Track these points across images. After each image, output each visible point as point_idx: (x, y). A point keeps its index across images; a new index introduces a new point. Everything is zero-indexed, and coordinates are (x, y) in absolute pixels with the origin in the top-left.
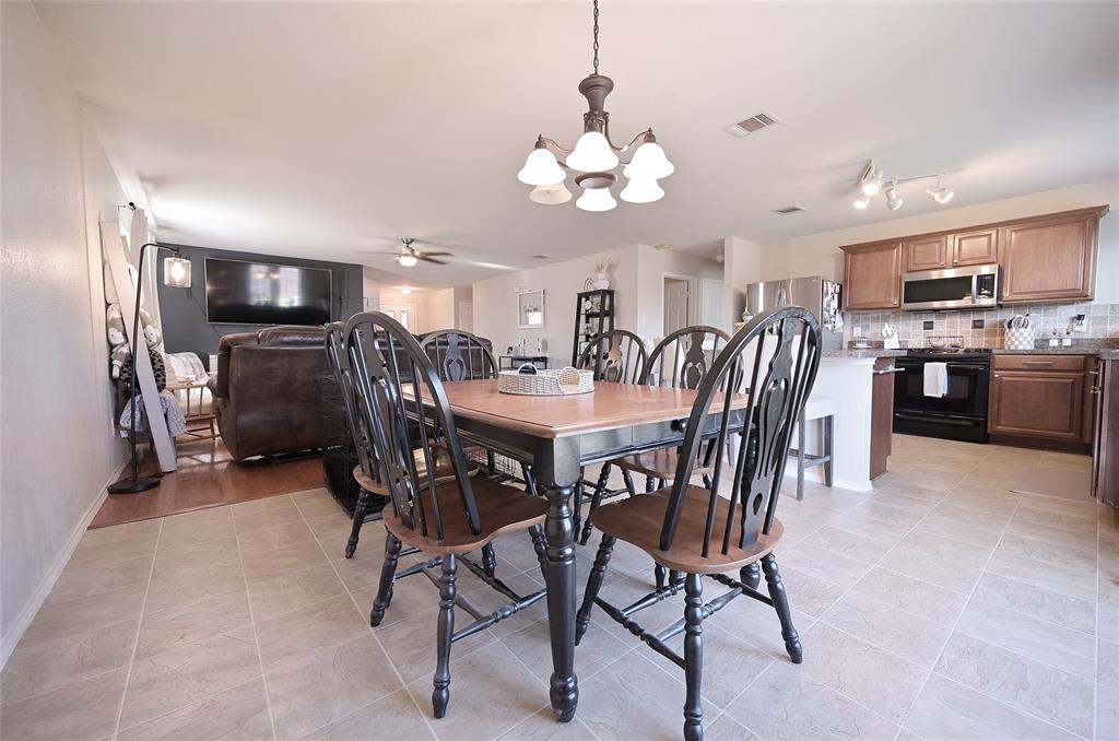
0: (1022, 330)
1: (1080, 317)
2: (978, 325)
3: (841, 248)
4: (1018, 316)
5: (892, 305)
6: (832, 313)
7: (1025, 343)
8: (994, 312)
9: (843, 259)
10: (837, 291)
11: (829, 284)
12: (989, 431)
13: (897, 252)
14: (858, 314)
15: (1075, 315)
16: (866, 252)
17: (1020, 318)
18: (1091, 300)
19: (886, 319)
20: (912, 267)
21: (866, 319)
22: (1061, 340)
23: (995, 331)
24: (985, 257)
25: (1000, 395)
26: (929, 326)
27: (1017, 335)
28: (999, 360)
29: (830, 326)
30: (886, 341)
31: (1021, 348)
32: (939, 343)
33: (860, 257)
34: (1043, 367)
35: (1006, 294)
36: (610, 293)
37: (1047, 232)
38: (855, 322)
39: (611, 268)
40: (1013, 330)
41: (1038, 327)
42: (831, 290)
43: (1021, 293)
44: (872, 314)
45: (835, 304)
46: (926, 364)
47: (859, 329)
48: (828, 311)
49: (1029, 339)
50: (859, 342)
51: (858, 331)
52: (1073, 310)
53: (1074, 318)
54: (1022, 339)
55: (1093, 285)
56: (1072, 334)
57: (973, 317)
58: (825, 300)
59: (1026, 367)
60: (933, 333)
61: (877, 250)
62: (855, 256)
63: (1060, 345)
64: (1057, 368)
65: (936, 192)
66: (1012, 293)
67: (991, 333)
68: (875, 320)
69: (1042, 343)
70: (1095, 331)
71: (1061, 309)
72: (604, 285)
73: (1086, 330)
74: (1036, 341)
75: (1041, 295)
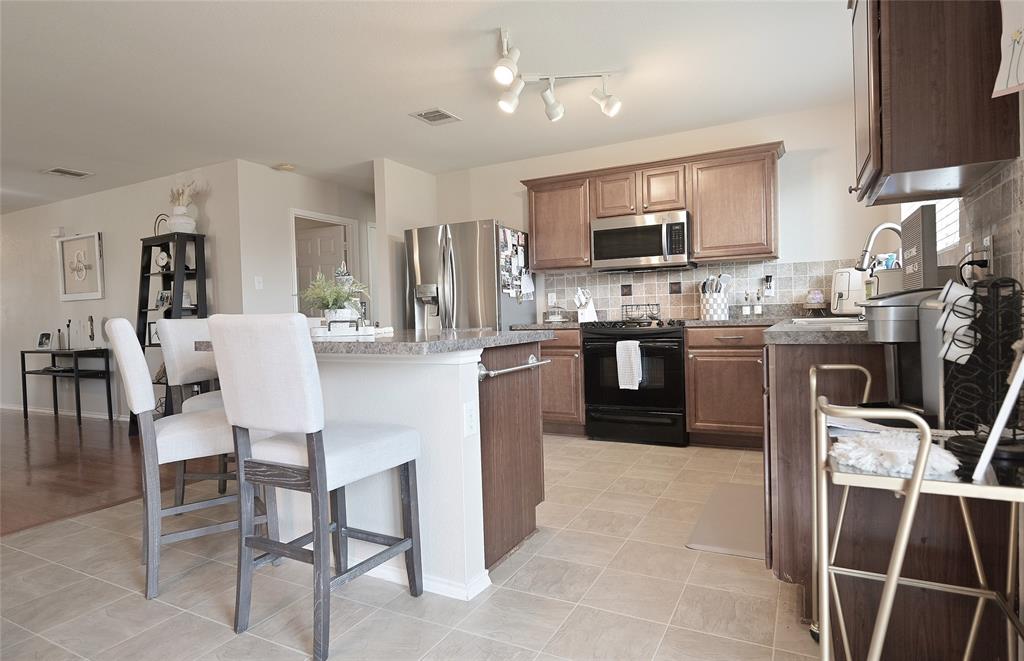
0: (715, 295)
1: (768, 279)
2: (675, 289)
3: (523, 182)
4: (712, 277)
5: (582, 263)
6: (515, 272)
7: (719, 311)
8: (690, 272)
9: (527, 198)
10: (522, 242)
11: (508, 232)
12: (688, 430)
13: (583, 191)
14: (552, 275)
15: (763, 276)
16: (551, 190)
17: (713, 280)
18: (776, 258)
19: (581, 282)
20: (602, 212)
21: (560, 282)
22: (752, 307)
23: (692, 296)
24: (674, 201)
25: (695, 382)
26: (627, 291)
27: (711, 301)
28: (693, 335)
29: (513, 293)
30: (580, 311)
31: (716, 318)
32: (635, 314)
33: (545, 196)
34: (734, 343)
35: (697, 249)
36: (198, 240)
37: (731, 171)
38: (549, 285)
39: (198, 198)
40: (707, 295)
41: (731, 290)
42: (511, 241)
43: (711, 248)
44: (567, 275)
45: (519, 261)
46: (619, 343)
47: (554, 295)
48: (509, 271)
49: (723, 306)
50: (553, 313)
51: (553, 298)
52: (759, 271)
53: (762, 280)
54: (716, 308)
55: (776, 239)
56: (762, 299)
57: (670, 279)
58: (503, 255)
59: (719, 344)
60: (631, 300)
61: (563, 188)
62: (538, 195)
63: (752, 314)
64: (747, 343)
65: (602, 99)
66: (703, 249)
67: (689, 299)
68: (571, 283)
69: (735, 310)
70: (782, 296)
71: (751, 268)
72: (186, 226)
73: (775, 295)
74: (730, 308)
75: (731, 251)
